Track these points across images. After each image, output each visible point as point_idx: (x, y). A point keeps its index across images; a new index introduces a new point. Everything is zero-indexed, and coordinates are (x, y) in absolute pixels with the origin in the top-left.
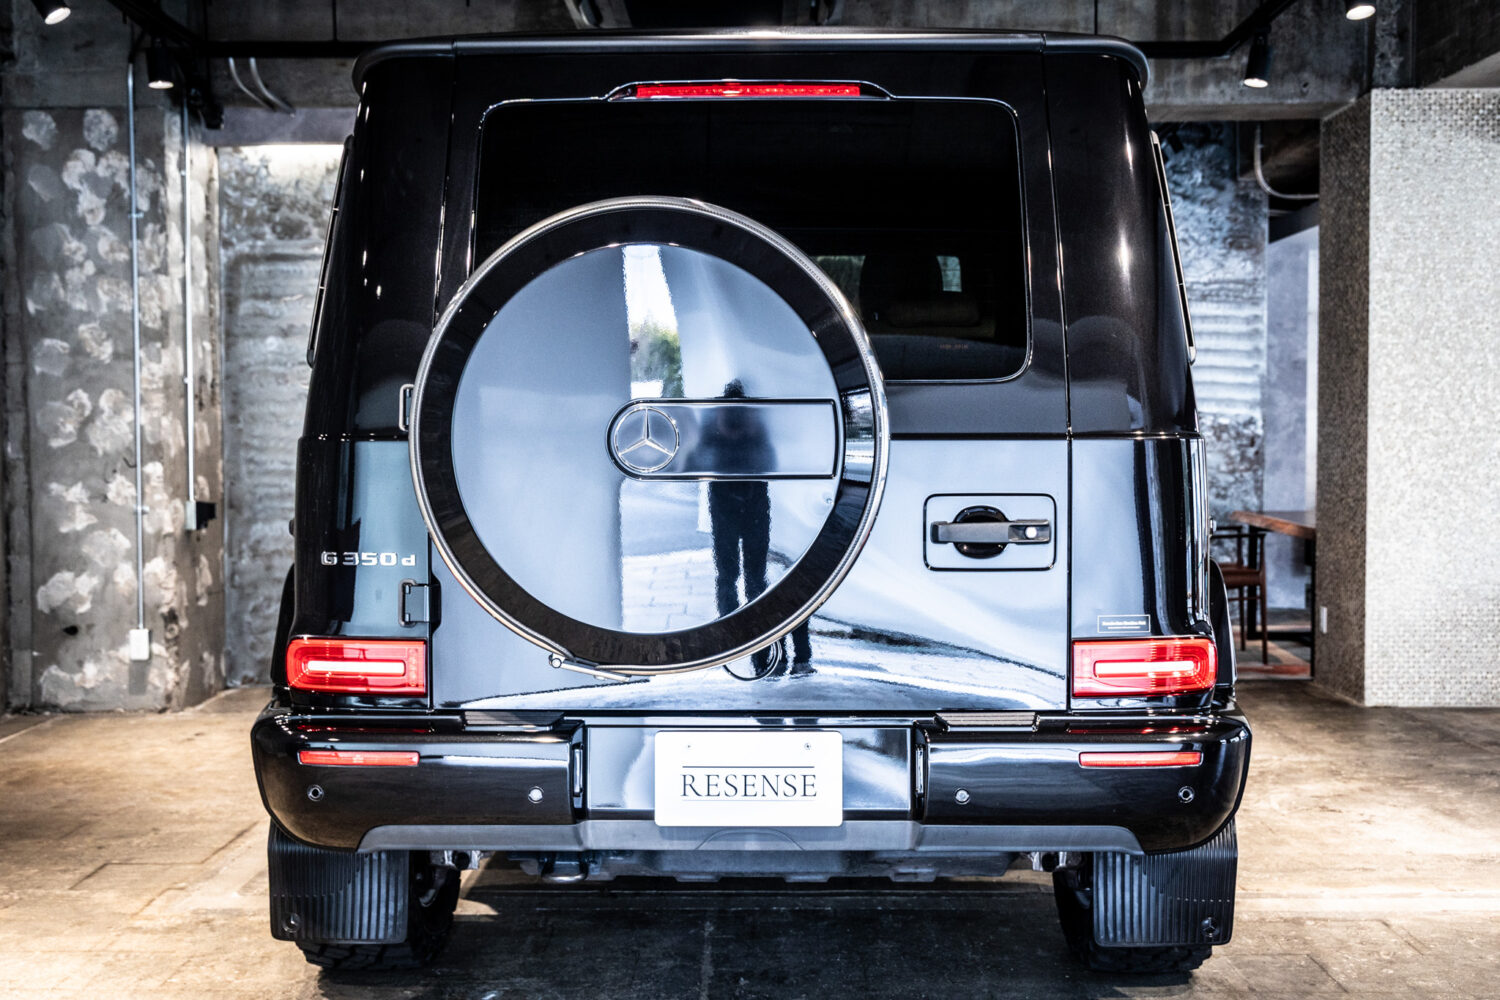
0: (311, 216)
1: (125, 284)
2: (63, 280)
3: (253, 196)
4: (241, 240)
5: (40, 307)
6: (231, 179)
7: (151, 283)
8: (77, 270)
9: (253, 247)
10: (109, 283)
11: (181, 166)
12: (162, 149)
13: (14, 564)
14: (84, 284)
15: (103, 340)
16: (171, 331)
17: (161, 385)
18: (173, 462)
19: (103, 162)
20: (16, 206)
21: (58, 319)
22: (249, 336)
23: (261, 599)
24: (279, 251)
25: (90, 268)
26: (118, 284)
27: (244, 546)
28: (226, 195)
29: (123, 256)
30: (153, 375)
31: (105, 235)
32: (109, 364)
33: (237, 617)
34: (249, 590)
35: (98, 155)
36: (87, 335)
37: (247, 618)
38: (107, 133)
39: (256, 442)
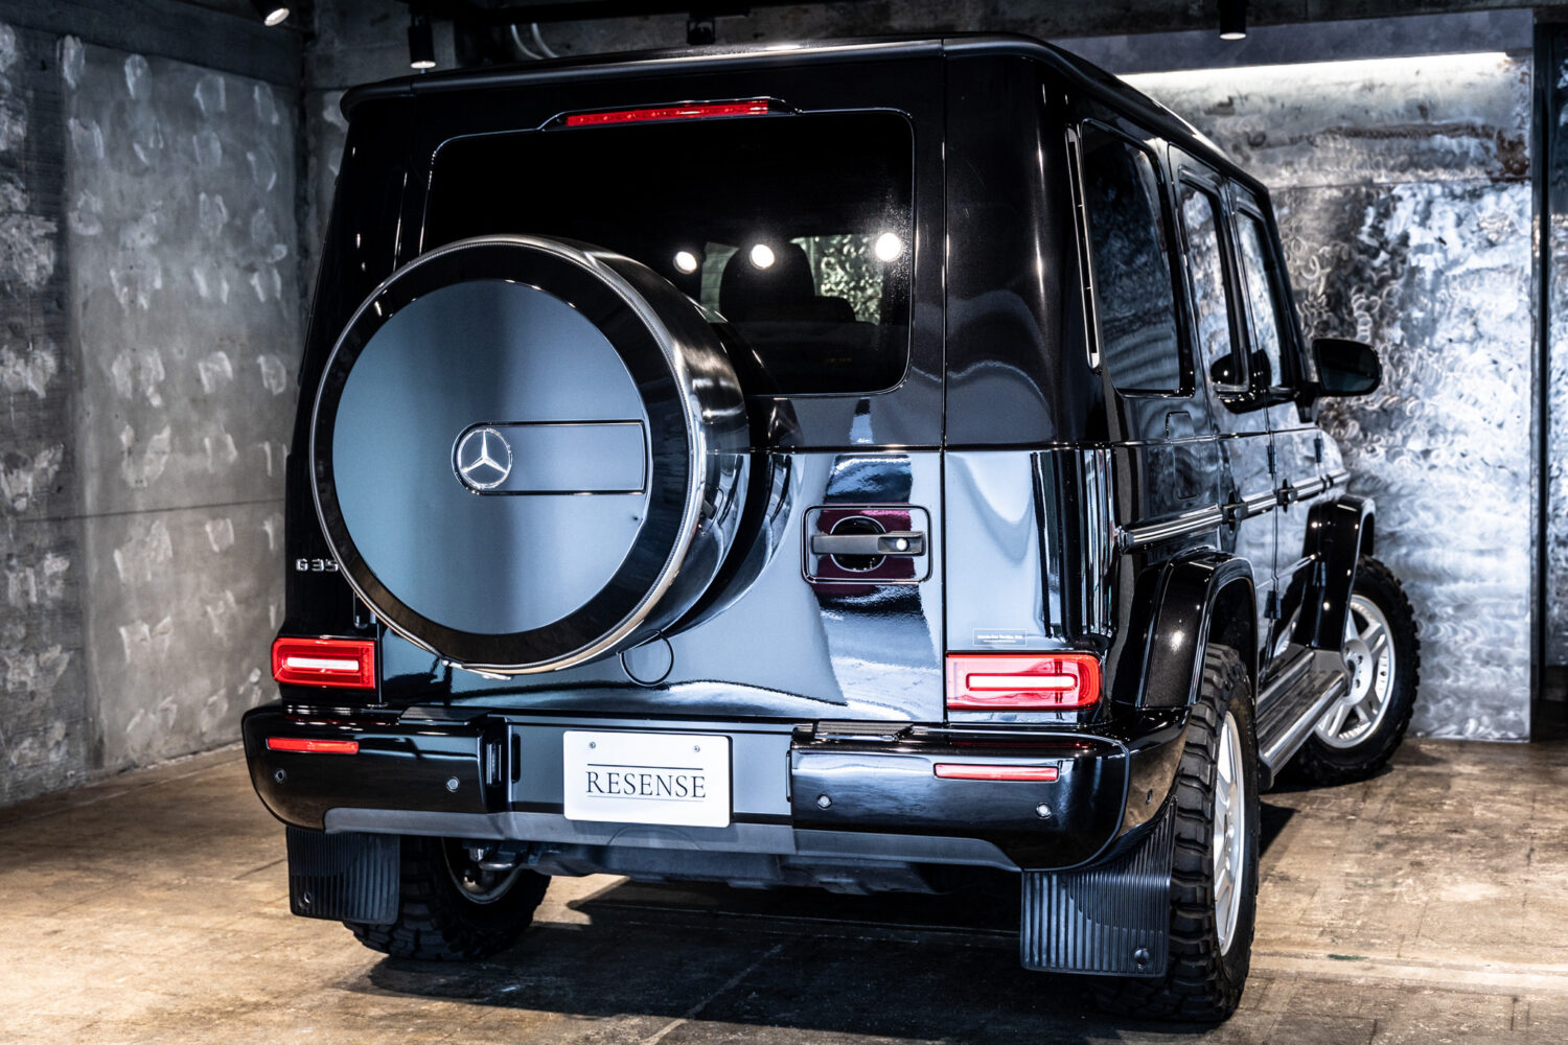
20: (317, 191)
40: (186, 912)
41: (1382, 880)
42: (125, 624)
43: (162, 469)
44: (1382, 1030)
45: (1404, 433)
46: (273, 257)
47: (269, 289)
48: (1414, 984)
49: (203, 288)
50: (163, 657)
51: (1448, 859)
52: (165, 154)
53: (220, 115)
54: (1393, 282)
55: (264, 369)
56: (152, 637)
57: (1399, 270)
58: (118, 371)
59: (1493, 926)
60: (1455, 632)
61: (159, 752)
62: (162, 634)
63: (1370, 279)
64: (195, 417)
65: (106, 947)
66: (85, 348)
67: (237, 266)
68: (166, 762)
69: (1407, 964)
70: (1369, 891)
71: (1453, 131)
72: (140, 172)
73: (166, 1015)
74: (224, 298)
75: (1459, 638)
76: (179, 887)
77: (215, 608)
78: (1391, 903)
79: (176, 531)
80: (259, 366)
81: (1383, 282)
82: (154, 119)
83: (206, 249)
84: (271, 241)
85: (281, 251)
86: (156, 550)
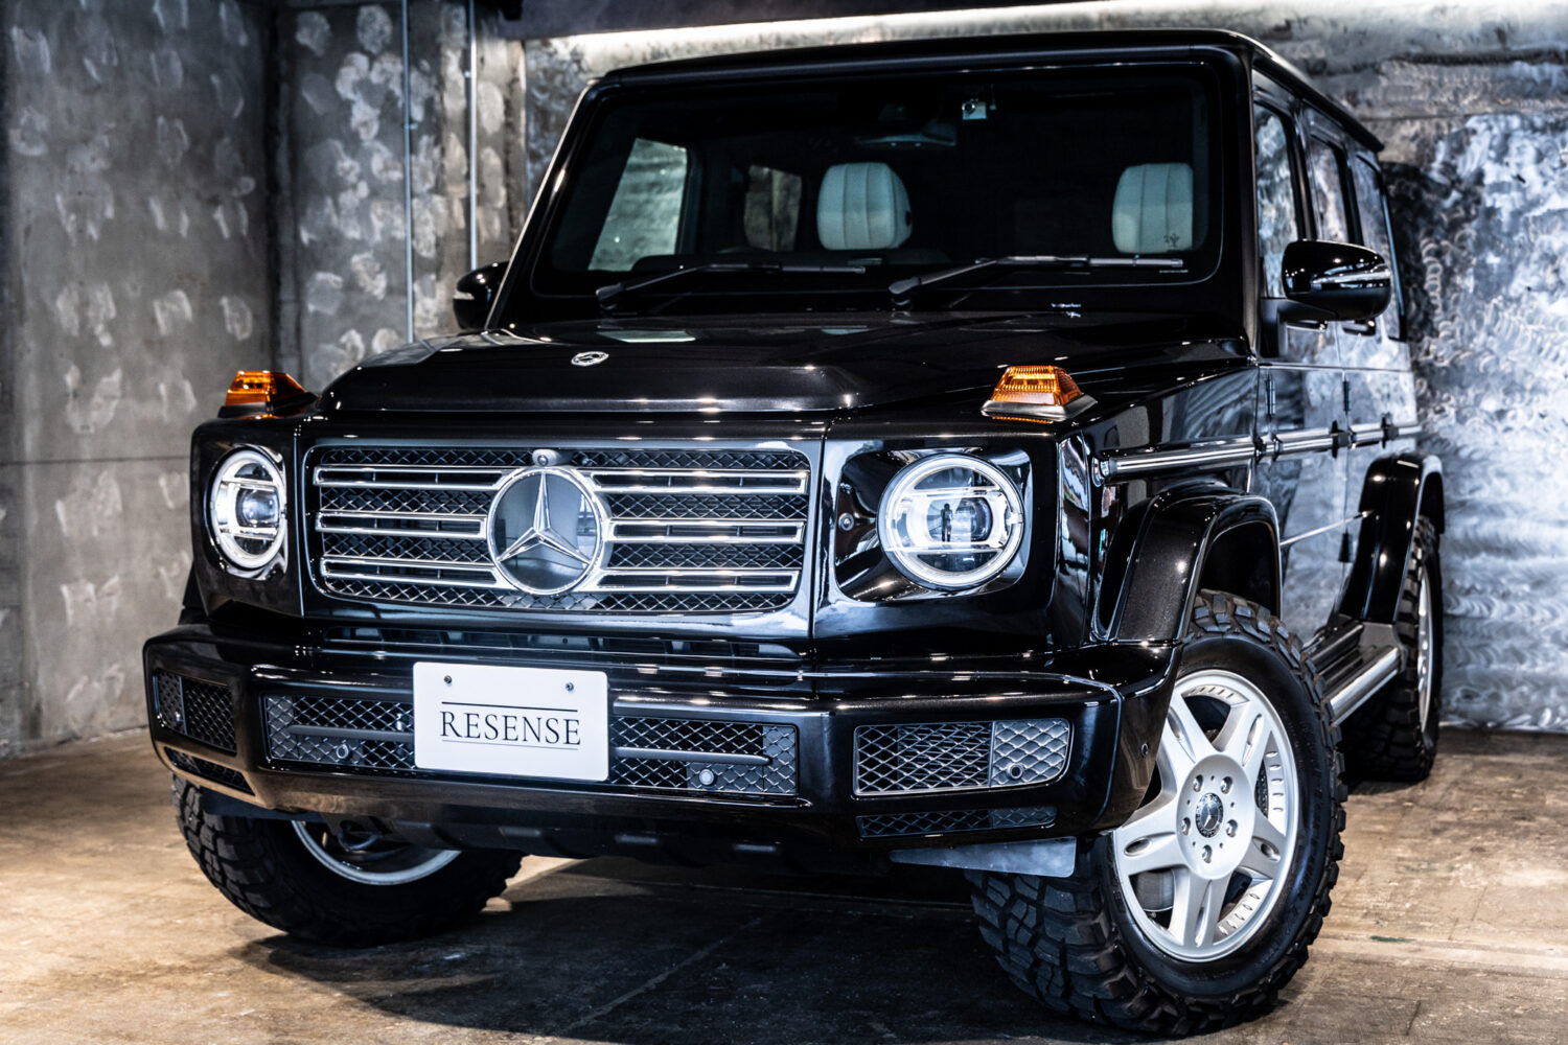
1: (398, 207)
2: (336, 204)
3: (562, 97)
5: (314, 237)
6: (538, 78)
7: (425, 206)
8: (350, 192)
10: (383, 207)
11: (465, 65)
12: (438, 47)
14: (357, 209)
15: (377, 273)
16: (446, 260)
17: (435, 323)
19: (377, 66)
20: (291, 122)
21: (331, 251)
25: (363, 190)
26: (392, 207)
28: (534, 97)
29: (396, 175)
30: (427, 312)
31: (379, 151)
32: (383, 301)
35: (372, 58)
36: (360, 268)
38: (382, 32)
40: (109, 877)
41: (1437, 865)
42: (68, 582)
43: (111, 414)
44: (1426, 1011)
45: (1478, 392)
46: (239, 190)
47: (234, 225)
48: (1466, 966)
49: (160, 221)
50: (109, 620)
51: (1513, 846)
52: (119, 73)
53: (181, 32)
54: (1466, 225)
55: (227, 311)
56: (98, 598)
57: (1473, 212)
58: (64, 307)
59: (1559, 912)
60: (1532, 611)
61: (103, 724)
62: (109, 594)
63: (1440, 221)
64: (149, 360)
65: (15, 910)
66: (27, 279)
67: (198, 197)
68: (112, 735)
69: (1459, 946)
70: (1423, 876)
71: (1534, 57)
72: (91, 90)
73: (69, 977)
74: (184, 231)
75: (1537, 618)
76: (104, 854)
77: (169, 570)
78: (1445, 886)
79: (126, 484)
80: (221, 309)
81: (1455, 225)
82: (107, 32)
83: (165, 175)
84: (237, 172)
85: (248, 184)
86: (104, 503)
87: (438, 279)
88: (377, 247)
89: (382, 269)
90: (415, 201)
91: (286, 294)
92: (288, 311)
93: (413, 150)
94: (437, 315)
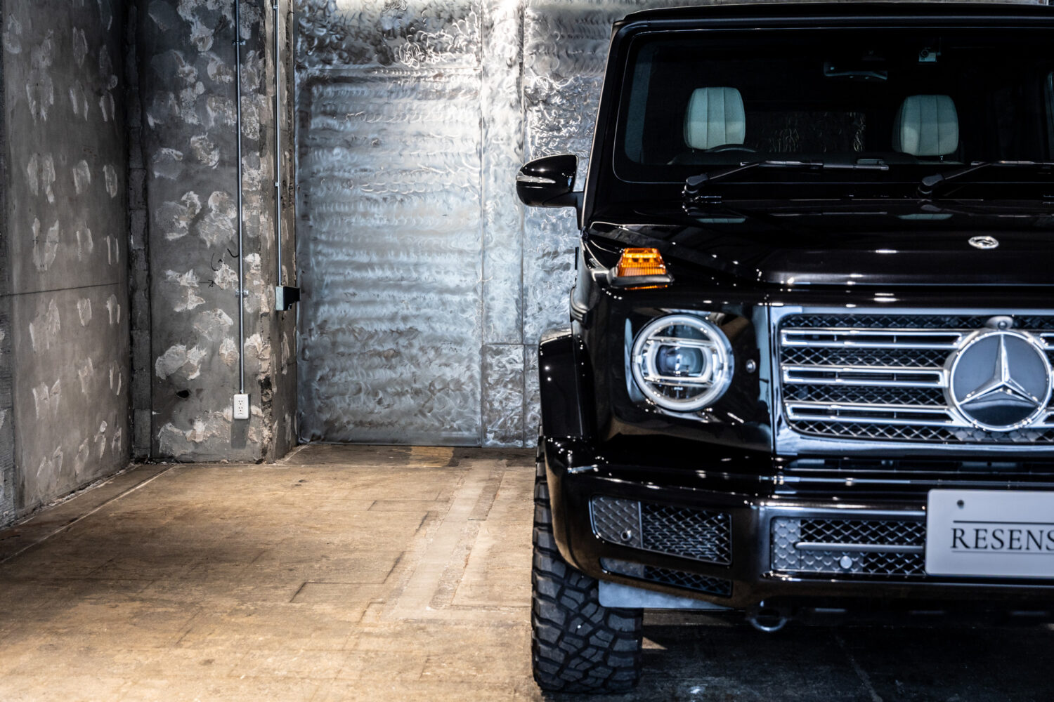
0: (372, 44)
1: (230, 101)
2: (177, 98)
3: (324, 27)
4: (312, 64)
5: (158, 122)
6: (304, 11)
7: (252, 102)
8: (189, 90)
9: (322, 71)
10: (216, 102)
13: (136, 338)
14: (195, 102)
15: (212, 150)
16: (266, 142)
17: (259, 188)
18: (268, 253)
20: (138, 35)
21: (173, 132)
22: (319, 147)
23: (327, 369)
24: (344, 74)
25: (200, 88)
26: (224, 102)
27: (313, 325)
28: (300, 25)
29: (229, 79)
30: (253, 179)
31: (213, 60)
32: (216, 170)
33: (307, 385)
34: (317, 362)
36: (197, 145)
37: (315, 385)
39: (323, 237)
42: (35, 386)
43: (55, 255)
46: (111, 85)
47: (109, 112)
49: (75, 106)
50: (56, 412)
55: (106, 177)
56: (50, 396)
58: (31, 173)
61: (54, 492)
62: (55, 393)
64: (71, 213)
67: (92, 89)
68: (60, 500)
74: (86, 115)
79: (61, 308)
80: (103, 175)
83: (77, 73)
84: (110, 71)
85: (115, 80)
86: (51, 324)
87: (261, 156)
88: (211, 131)
89: (215, 147)
90: (243, 98)
91: (135, 164)
92: (137, 176)
93: (243, 61)
94: (260, 182)
